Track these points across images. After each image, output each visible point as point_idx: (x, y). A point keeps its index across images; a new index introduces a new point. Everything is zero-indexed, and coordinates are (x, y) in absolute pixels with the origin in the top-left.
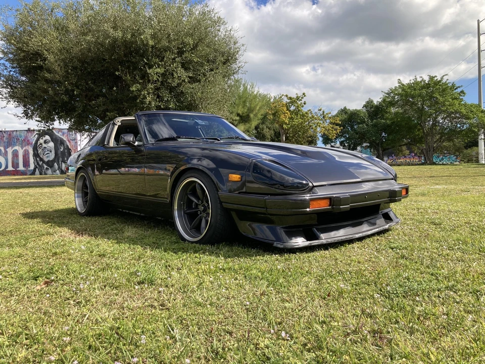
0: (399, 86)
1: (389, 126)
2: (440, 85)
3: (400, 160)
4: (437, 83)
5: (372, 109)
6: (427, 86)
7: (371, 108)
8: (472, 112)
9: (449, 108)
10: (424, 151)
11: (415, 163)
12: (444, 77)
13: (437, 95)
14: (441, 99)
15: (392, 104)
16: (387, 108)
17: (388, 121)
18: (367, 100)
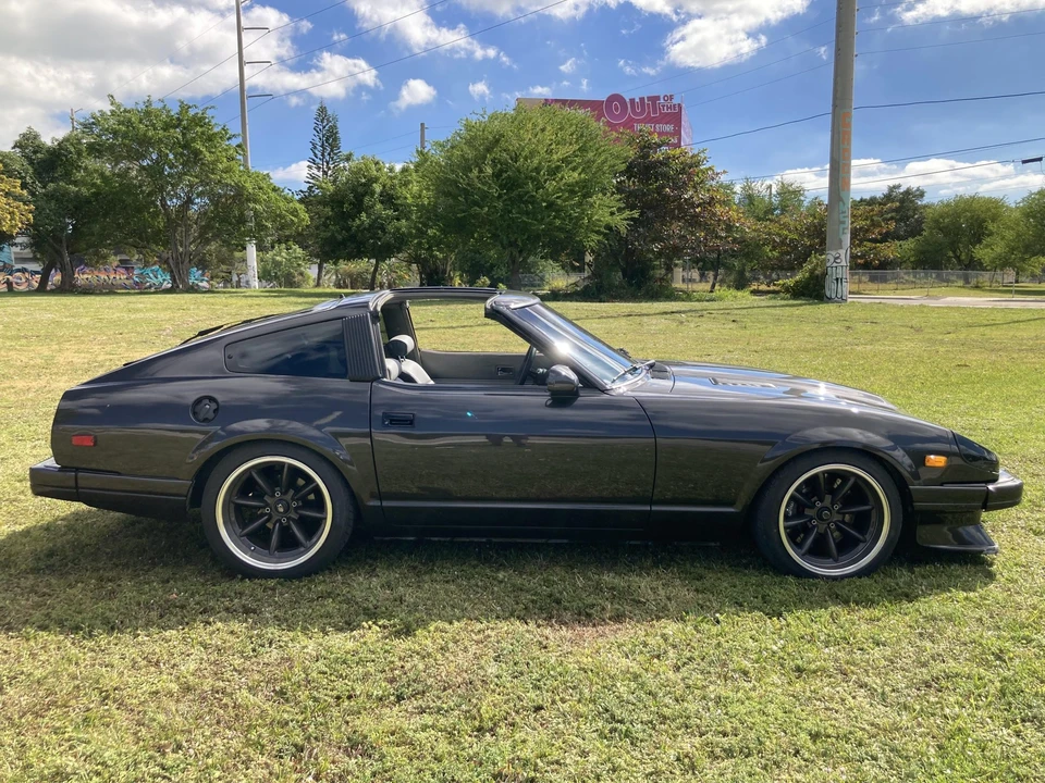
0: (112, 112)
1: (88, 201)
2: (201, 126)
3: (85, 276)
4: (199, 121)
5: (39, 155)
6: (174, 123)
7: (35, 152)
8: (260, 188)
9: (224, 175)
10: (171, 261)
11: (119, 282)
12: (208, 111)
13: (198, 146)
14: (207, 154)
15: (95, 150)
16: (79, 159)
17: (84, 190)
18: (24, 130)
